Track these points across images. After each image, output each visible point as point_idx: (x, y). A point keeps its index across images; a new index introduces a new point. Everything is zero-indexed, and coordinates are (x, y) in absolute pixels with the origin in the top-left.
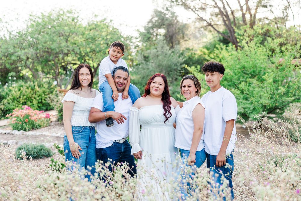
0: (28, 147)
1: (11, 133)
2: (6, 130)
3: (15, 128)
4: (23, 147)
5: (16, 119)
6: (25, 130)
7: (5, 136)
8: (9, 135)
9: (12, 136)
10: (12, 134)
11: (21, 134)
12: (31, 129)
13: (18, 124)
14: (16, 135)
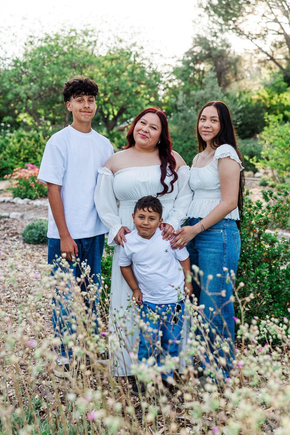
0: (42, 226)
1: (12, 201)
2: (4, 196)
3: (17, 195)
4: (35, 226)
5: (18, 182)
6: (31, 198)
7: (4, 206)
8: (9, 204)
9: (13, 205)
10: (13, 203)
11: (25, 203)
12: (39, 197)
13: (21, 189)
14: (19, 204)
